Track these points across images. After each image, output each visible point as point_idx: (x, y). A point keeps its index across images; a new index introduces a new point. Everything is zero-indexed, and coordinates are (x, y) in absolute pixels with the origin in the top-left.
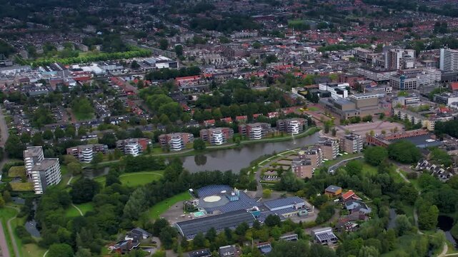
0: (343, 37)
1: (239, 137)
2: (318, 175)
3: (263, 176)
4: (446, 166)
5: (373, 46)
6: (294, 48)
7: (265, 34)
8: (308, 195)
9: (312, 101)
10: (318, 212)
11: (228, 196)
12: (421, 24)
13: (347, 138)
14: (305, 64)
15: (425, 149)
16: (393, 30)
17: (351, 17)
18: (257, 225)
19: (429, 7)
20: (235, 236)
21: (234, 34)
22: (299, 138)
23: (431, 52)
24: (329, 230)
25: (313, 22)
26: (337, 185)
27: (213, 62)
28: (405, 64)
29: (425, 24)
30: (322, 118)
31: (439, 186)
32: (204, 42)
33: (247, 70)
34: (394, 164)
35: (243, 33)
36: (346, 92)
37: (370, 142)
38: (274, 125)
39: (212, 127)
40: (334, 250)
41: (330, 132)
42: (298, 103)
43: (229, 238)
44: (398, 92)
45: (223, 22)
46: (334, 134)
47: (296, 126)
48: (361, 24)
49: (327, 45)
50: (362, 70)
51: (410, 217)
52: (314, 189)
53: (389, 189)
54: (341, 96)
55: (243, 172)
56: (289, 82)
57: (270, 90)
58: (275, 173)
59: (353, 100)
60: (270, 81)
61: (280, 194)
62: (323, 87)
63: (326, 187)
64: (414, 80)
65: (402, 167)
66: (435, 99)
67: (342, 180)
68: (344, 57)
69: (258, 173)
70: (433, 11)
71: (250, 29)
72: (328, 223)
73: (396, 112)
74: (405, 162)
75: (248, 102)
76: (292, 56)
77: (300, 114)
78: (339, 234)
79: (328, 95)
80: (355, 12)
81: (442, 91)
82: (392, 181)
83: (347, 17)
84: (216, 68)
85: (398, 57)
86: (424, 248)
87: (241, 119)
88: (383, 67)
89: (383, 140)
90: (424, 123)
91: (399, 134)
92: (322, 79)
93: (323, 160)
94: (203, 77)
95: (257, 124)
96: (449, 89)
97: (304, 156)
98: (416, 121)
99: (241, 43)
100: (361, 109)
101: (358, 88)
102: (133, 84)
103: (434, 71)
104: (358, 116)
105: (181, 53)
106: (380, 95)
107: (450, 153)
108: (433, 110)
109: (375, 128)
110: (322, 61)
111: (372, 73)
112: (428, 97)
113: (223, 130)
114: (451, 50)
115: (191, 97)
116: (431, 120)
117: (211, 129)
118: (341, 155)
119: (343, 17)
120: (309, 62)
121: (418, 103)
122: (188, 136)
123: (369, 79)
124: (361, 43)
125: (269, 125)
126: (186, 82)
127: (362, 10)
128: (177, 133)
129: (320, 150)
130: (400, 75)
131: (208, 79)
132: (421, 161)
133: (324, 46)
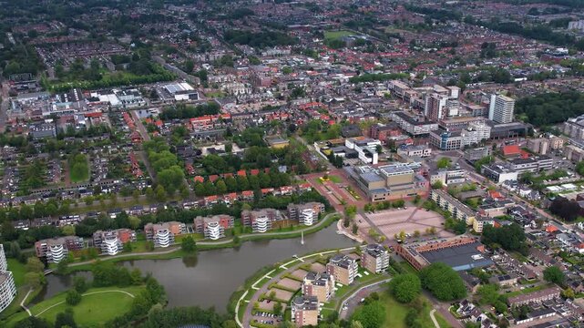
0: (380, 60)
5: (413, 75)
6: (325, 75)
7: (296, 52)
9: (334, 164)
12: (467, 42)
13: (369, 253)
14: (335, 101)
16: (436, 49)
17: (390, 30)
19: (476, 17)
21: (266, 50)
23: (478, 88)
25: (350, 36)
27: (236, 94)
28: (448, 111)
29: (471, 43)
33: (270, 108)
35: (276, 51)
36: (376, 156)
37: (399, 253)
41: (351, 226)
42: (319, 168)
45: (258, 35)
46: (356, 230)
47: (309, 216)
48: (402, 40)
50: (398, 118)
54: (371, 159)
60: (292, 129)
62: (350, 145)
64: (458, 138)
65: (439, 307)
66: (482, 172)
68: (378, 93)
70: (480, 24)
71: (283, 44)
73: (435, 197)
76: (321, 89)
79: (354, 155)
80: (395, 22)
84: (237, 104)
85: (441, 105)
87: (248, 195)
88: (423, 109)
89: (415, 254)
90: (469, 220)
91: (437, 243)
92: (351, 130)
93: (336, 286)
94: (220, 117)
95: (263, 212)
96: (500, 154)
97: (310, 288)
98: (460, 215)
99: (271, 65)
100: (392, 188)
101: (391, 145)
102: (144, 124)
103: (483, 126)
104: (387, 198)
105: (206, 79)
106: (417, 164)
107: (503, 283)
108: (480, 192)
109: (408, 221)
110: (354, 98)
111: (409, 125)
112: (475, 166)
113: (221, 218)
114: (504, 98)
115: (199, 152)
116: (479, 219)
117: (206, 219)
118: (360, 276)
119: (383, 31)
120: (338, 99)
121: (462, 177)
122: (179, 227)
123: (404, 132)
124: (399, 71)
125: (278, 212)
126: (200, 125)
127: (404, 20)
128: (166, 224)
129: (332, 276)
130: (442, 128)
131: (225, 121)
132: (465, 303)
133: (358, 73)
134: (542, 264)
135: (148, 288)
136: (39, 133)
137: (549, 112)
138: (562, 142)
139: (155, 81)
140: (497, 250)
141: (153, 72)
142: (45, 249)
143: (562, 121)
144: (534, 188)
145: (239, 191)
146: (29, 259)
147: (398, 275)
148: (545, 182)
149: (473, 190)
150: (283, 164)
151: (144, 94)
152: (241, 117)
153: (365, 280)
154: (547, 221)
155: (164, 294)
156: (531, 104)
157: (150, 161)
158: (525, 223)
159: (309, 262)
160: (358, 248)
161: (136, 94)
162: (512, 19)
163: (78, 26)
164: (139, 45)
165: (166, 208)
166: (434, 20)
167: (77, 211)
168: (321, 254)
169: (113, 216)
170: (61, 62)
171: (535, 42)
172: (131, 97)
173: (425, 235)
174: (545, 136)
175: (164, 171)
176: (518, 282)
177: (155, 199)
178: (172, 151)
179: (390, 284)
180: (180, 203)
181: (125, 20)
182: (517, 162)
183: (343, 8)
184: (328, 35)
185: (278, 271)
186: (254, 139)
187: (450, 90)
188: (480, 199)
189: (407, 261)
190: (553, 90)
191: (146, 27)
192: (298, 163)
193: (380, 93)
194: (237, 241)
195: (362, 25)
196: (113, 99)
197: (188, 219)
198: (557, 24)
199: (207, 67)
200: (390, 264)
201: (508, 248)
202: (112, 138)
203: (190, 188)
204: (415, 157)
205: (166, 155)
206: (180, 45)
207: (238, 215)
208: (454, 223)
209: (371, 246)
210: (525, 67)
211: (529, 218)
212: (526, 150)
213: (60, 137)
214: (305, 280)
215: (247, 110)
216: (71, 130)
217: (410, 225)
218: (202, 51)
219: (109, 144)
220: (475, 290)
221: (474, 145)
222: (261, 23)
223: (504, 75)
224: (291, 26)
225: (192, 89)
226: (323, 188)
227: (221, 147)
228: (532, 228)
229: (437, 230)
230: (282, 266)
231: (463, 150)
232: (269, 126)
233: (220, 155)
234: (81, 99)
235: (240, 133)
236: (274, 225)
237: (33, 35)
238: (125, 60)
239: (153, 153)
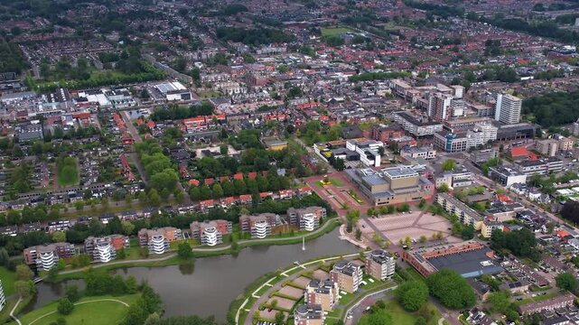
0: (381, 58)
5: (414, 74)
6: (323, 73)
7: (293, 49)
9: (335, 167)
12: (470, 40)
13: (374, 260)
14: (333, 102)
16: (438, 47)
17: (390, 26)
19: (479, 13)
21: (260, 48)
23: (483, 87)
25: (348, 33)
27: (231, 93)
28: (452, 111)
29: (474, 40)
30: (347, 202)
33: (266, 108)
35: (271, 48)
36: (378, 158)
37: (405, 259)
41: (354, 231)
42: (319, 170)
46: (359, 235)
48: (402, 37)
50: (400, 118)
58: (274, 314)
59: (386, 179)
62: (351, 147)
64: (464, 139)
65: (447, 314)
66: (490, 174)
68: (378, 93)
69: (250, 311)
70: (483, 20)
71: (278, 42)
73: (440, 200)
76: (320, 88)
79: (356, 157)
80: (395, 19)
84: (232, 104)
85: (445, 105)
87: (246, 199)
88: (426, 110)
89: (422, 260)
90: (477, 225)
91: (444, 249)
92: (352, 131)
93: (340, 294)
94: (215, 118)
95: (262, 217)
96: (508, 156)
97: (313, 295)
98: (467, 219)
99: (266, 64)
100: (395, 192)
101: (393, 147)
102: (136, 125)
103: (489, 127)
104: (391, 202)
105: (199, 78)
106: (421, 167)
107: (514, 290)
108: (488, 195)
109: (413, 226)
110: (354, 98)
111: (412, 126)
112: (481, 168)
113: (218, 224)
114: (511, 97)
115: (194, 155)
116: (488, 223)
117: (203, 225)
118: (365, 283)
119: (382, 27)
120: (337, 99)
121: (468, 180)
122: (174, 233)
123: (407, 133)
124: (400, 69)
125: (277, 216)
126: (194, 126)
127: (403, 17)
128: (161, 230)
129: (336, 284)
130: (446, 129)
131: (220, 122)
132: (475, 311)
133: (358, 73)
134: (554, 270)
135: (143, 296)
136: (24, 135)
137: (558, 112)
138: (571, 144)
139: (145, 80)
140: (507, 255)
141: (144, 71)
142: (35, 257)
143: (571, 122)
144: (545, 191)
145: (237, 195)
146: (18, 267)
147: (404, 283)
148: (555, 185)
149: (480, 193)
150: (281, 168)
151: (134, 93)
152: (236, 117)
153: (370, 288)
154: (559, 227)
155: (160, 302)
156: (539, 104)
157: (142, 164)
158: (535, 228)
159: (310, 270)
160: (362, 254)
161: (126, 94)
162: (516, 15)
163: (64, 23)
164: (128, 42)
165: (160, 213)
166: (436, 17)
167: (67, 217)
168: (323, 260)
169: (105, 222)
170: (47, 60)
171: (540, 39)
172: (121, 97)
173: (431, 241)
174: (554, 137)
175: (158, 175)
176: (530, 289)
177: (148, 203)
178: (165, 153)
179: (397, 291)
180: (175, 208)
181: (112, 16)
182: (525, 164)
183: (341, 3)
184: (325, 32)
185: (279, 278)
186: (250, 140)
187: (454, 89)
188: (488, 203)
189: (414, 267)
190: (560, 90)
191: (135, 24)
192: (298, 166)
193: (381, 93)
194: (235, 247)
195: (360, 22)
196: (102, 99)
197: (183, 224)
198: (564, 20)
199: (199, 65)
200: (396, 271)
201: (518, 254)
202: (102, 140)
203: (184, 192)
204: (420, 159)
205: (159, 158)
206: (170, 43)
207: (236, 220)
208: (462, 228)
209: (376, 252)
210: (532, 65)
211: (539, 222)
212: (534, 151)
213: (48, 138)
214: (308, 287)
215: (242, 111)
216: (58, 131)
217: (416, 230)
218: (194, 49)
219: (98, 146)
220: (485, 297)
221: (481, 147)
222: (255, 19)
223: (509, 73)
224: (287, 23)
225: (185, 88)
226: (324, 191)
227: (216, 149)
228: (542, 233)
229: (444, 235)
230: (283, 274)
231: (469, 152)
232: (266, 127)
233: (216, 157)
234: (68, 99)
235: (237, 134)
236: (273, 231)
237: (17, 32)
238: (114, 58)
239: (145, 156)
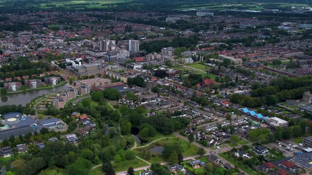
0: (77, 34)
1: (25, 87)
2: (68, 106)
3: (38, 107)
4: (134, 101)
5: (94, 39)
6: (52, 40)
7: (36, 33)
8: (62, 117)
9: (62, 68)
10: (68, 126)
11: (20, 118)
12: (118, 27)
13: (82, 87)
14: (58, 48)
15: (123, 92)
16: (104, 30)
17: (81, 23)
18: (36, 134)
19: (122, 18)
20: (24, 139)
21: (20, 32)
22: (56, 87)
23: (124, 42)
24: (74, 136)
25: (61, 26)
26: (77, 112)
27: (10, 47)
28: (111, 48)
29: (120, 27)
30: (68, 77)
31: (131, 111)
32: (4, 37)
33: (27, 51)
34: (107, 101)
35: (25, 32)
36: (80, 63)
37: (94, 89)
38: (43, 80)
39: (10, 82)
40: (78, 146)
41: (73, 84)
42: (55, 69)
43: (22, 141)
44: (107, 62)
45: (14, 26)
46: (75, 85)
47: (54, 81)
48: (87, 27)
49: (69, 38)
50: (88, 51)
51: (116, 128)
52: (65, 114)
53: (105, 113)
54: (78, 65)
55: (28, 105)
56: (50, 58)
57: (40, 63)
58: (44, 106)
59: (84, 67)
60: (40, 57)
61: (47, 117)
62: (68, 60)
63: (72, 113)
64: (116, 56)
65: (111, 102)
66: (127, 66)
67: (80, 109)
68: (78, 45)
69: (35, 106)
70: (124, 20)
71: (28, 30)
72: (73, 132)
73: (107, 73)
74: (113, 100)
75: (29, 68)
76: (51, 44)
77: (56, 74)
78: (79, 138)
79: (71, 64)
80: (83, 20)
81: (131, 62)
82: (106, 109)
83: (80, 23)
84: (11, 51)
85: (107, 45)
86: (124, 144)
87: (25, 77)
89: (101, 88)
90: (122, 78)
91: (109, 85)
92: (68, 56)
93: (70, 99)
94: (4, 55)
98: (118, 78)
99: (24, 37)
100: (89, 72)
103: (126, 52)
106: (98, 64)
108: (126, 72)
109: (96, 82)
111: (93, 53)
112: (123, 65)
113: (16, 83)
114: (135, 41)
116: (126, 77)
118: (79, 96)
120: (60, 47)
121: (118, 68)
123: (92, 56)
124: (87, 37)
125: (40, 81)
127: (87, 20)
132: (121, 99)
138: (160, 56)
140: (133, 86)
144: (148, 69)
145: (21, 76)
148: (153, 68)
149: (123, 72)
152: (14, 55)
153: (81, 97)
158: (144, 79)
166: (102, 20)
171: (150, 26)
174: (153, 54)
176: (142, 94)
182: (141, 62)
183: (55, 16)
184: (50, 26)
187: (111, 41)
194: (24, 91)
195: (66, 22)
198: (161, 19)
200: (91, 92)
201: (137, 85)
208: (115, 80)
210: (145, 34)
211: (147, 77)
212: (145, 59)
224: (30, 23)
228: (147, 80)
230: (46, 96)
231: (118, 61)
232: (29, 57)
236: (39, 86)
